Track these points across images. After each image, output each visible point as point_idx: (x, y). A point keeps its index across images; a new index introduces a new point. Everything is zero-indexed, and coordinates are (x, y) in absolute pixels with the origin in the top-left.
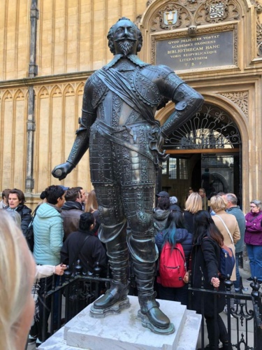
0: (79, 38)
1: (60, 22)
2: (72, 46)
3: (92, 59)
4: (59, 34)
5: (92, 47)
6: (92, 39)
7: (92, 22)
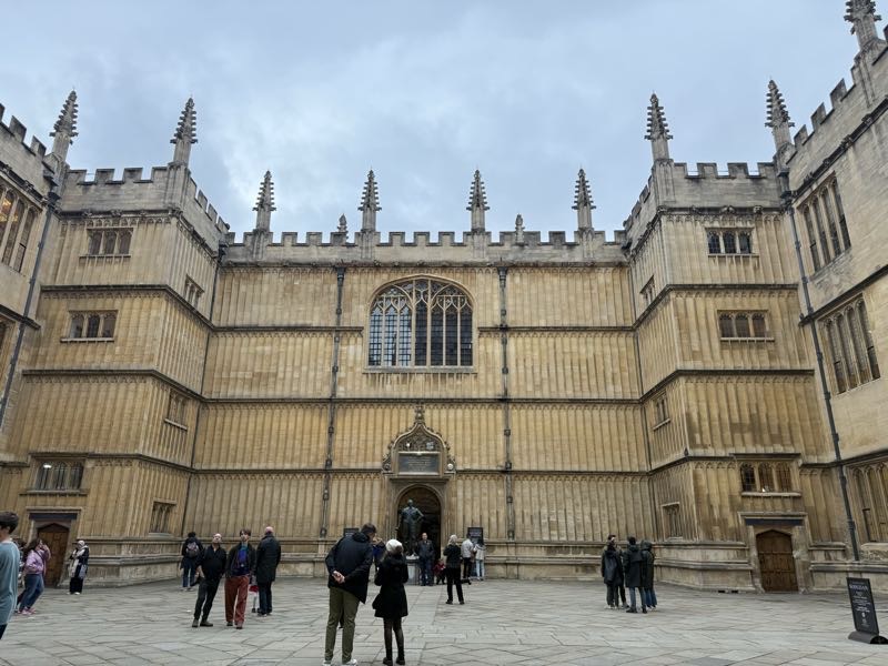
0: (358, 448)
1: (347, 437)
2: (354, 451)
3: (365, 461)
4: (346, 444)
5: (366, 454)
6: (366, 450)
7: (366, 441)
